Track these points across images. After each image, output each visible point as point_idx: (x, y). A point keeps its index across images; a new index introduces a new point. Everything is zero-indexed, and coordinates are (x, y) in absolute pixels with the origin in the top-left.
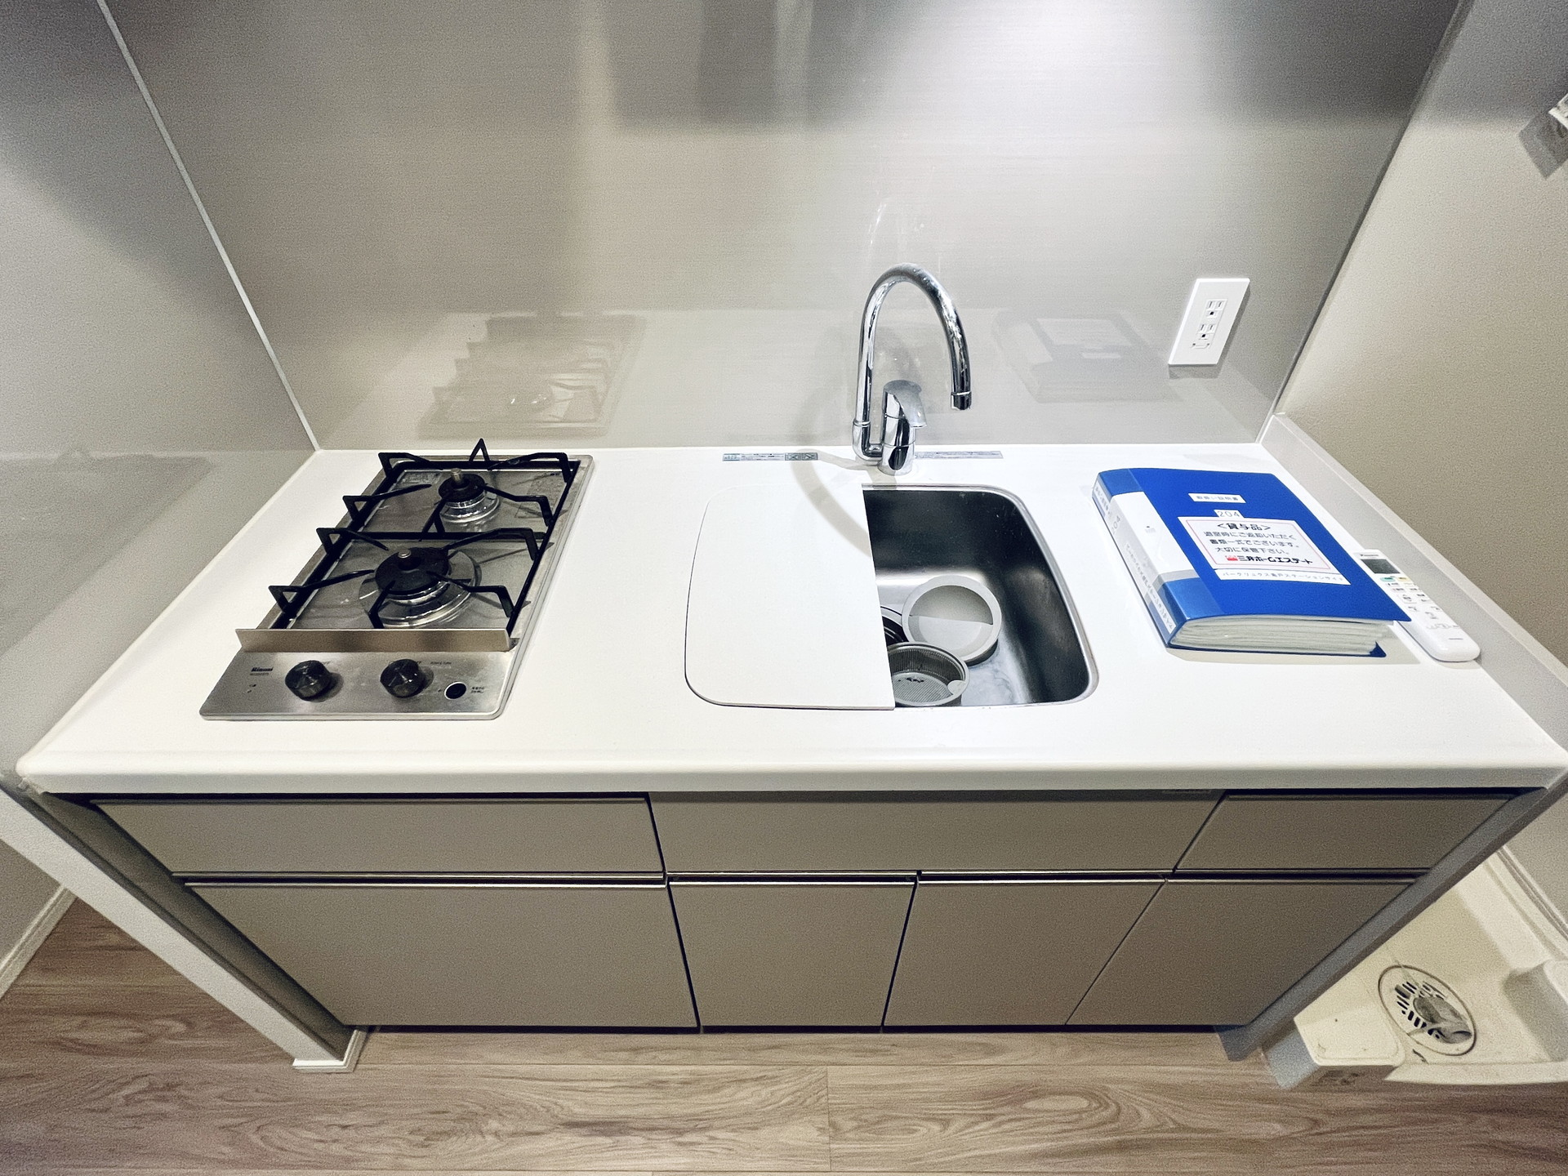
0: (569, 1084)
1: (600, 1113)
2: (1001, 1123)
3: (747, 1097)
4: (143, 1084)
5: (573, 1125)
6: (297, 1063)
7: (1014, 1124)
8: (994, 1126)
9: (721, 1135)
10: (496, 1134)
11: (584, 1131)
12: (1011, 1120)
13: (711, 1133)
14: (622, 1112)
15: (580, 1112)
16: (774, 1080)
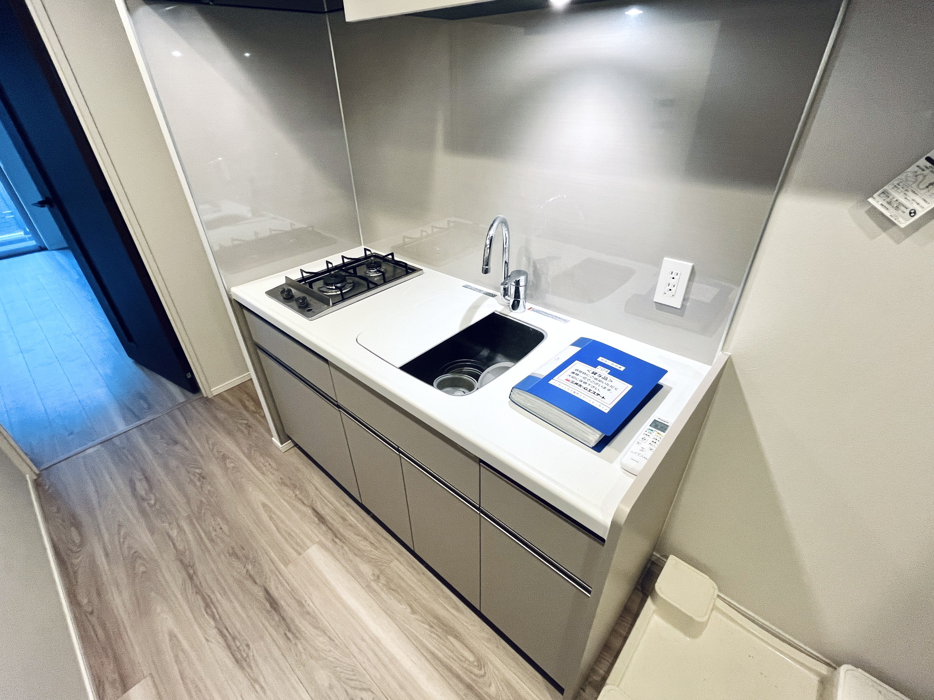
0: (324, 499)
1: (322, 512)
2: (432, 632)
3: (363, 545)
4: (245, 422)
5: (315, 511)
6: (273, 438)
7: (436, 637)
8: (430, 631)
9: (346, 548)
10: (296, 495)
11: (315, 514)
12: (437, 635)
13: (344, 545)
14: (328, 518)
15: (319, 508)
16: (376, 548)
